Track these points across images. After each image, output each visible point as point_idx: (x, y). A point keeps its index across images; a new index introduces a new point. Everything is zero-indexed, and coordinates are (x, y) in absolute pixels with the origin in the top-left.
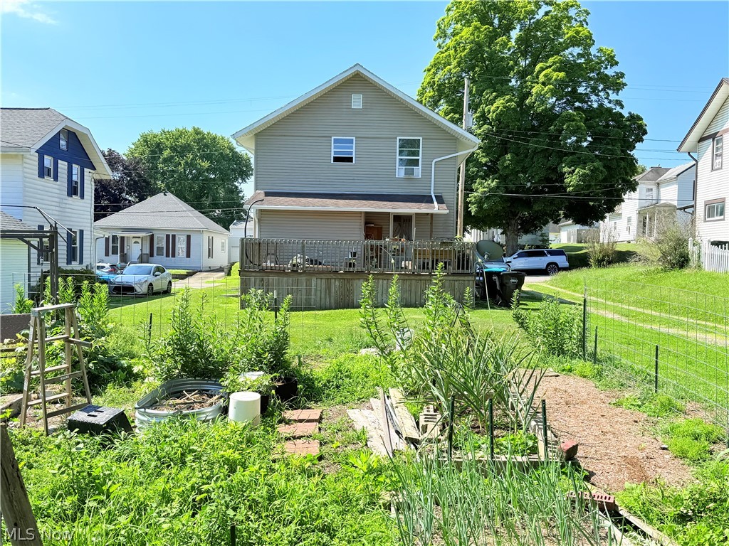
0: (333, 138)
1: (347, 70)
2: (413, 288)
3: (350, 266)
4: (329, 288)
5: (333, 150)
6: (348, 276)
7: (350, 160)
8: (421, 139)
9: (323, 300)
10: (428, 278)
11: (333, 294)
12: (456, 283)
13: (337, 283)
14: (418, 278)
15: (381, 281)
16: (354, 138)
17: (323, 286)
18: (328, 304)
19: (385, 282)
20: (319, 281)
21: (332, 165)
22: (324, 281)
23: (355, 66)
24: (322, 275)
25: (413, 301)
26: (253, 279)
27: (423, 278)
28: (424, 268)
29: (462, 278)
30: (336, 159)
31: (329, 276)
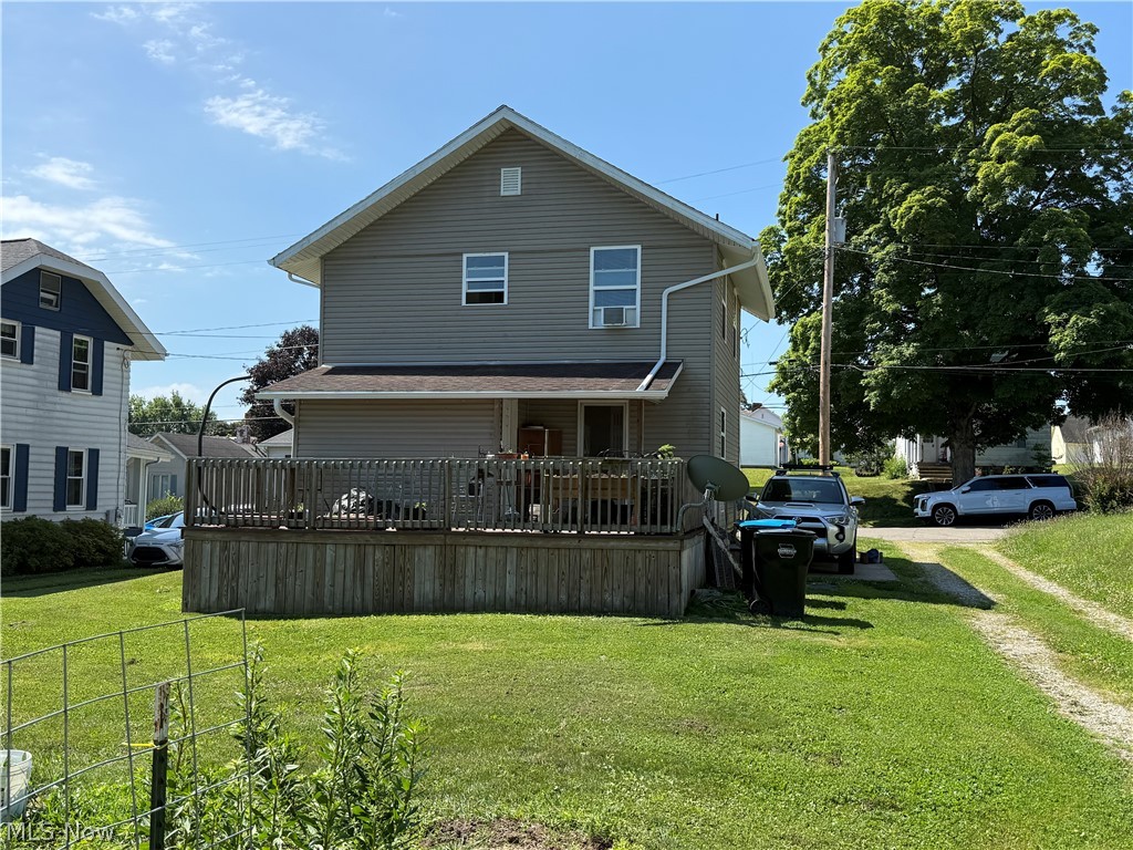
0: (465, 256)
1: (484, 120)
2: (543, 566)
3: (416, 517)
4: (361, 563)
5: (465, 280)
6: (403, 540)
7: (499, 297)
8: (639, 247)
9: (348, 594)
10: (575, 543)
11: (369, 580)
12: (639, 557)
13: (378, 555)
14: (552, 543)
15: (472, 550)
16: (506, 255)
17: (350, 562)
18: (358, 601)
19: (481, 552)
20: (341, 551)
21: (464, 308)
22: (350, 550)
23: (498, 110)
24: (347, 537)
25: (542, 598)
26: (207, 547)
27: (564, 543)
28: (565, 521)
29: (653, 545)
30: (471, 298)
31: (361, 539)
